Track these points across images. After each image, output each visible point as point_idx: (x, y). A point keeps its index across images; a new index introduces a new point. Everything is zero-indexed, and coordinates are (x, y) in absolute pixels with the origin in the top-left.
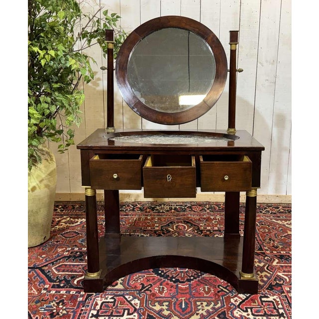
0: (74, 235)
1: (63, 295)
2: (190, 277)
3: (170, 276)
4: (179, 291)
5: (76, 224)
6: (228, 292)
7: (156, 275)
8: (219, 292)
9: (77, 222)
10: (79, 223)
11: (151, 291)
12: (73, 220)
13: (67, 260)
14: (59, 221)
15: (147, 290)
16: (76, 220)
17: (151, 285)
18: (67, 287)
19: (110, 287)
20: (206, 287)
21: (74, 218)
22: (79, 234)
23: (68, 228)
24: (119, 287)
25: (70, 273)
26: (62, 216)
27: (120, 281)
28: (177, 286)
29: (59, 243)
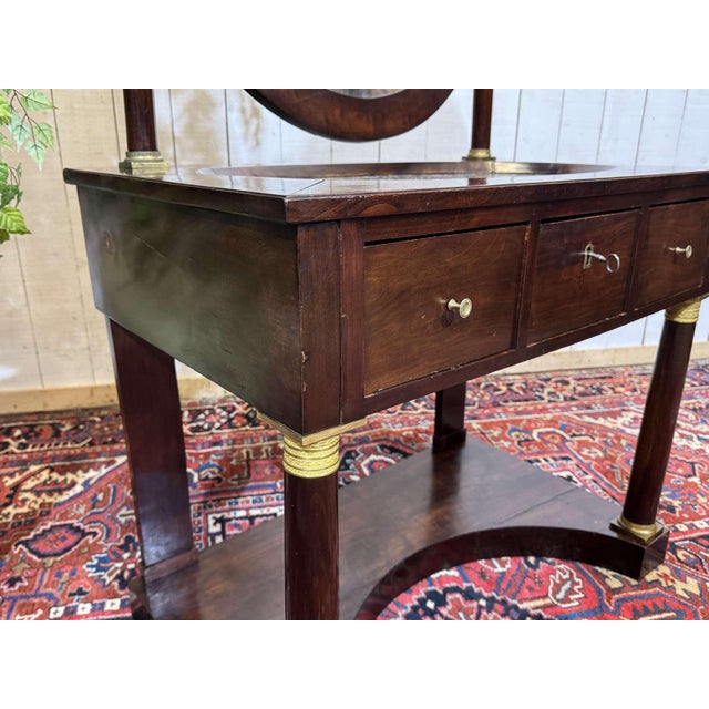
0: (72, 539)
5: (71, 493)
9: (74, 484)
10: (78, 489)
12: (61, 479)
14: (16, 488)
16: (70, 476)
21: (63, 470)
22: (84, 534)
23: (46, 511)
26: (24, 464)
29: (18, 584)
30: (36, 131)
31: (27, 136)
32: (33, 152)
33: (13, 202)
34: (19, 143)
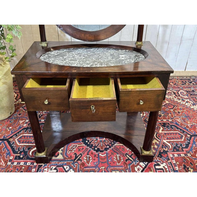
1: (22, 166)
2: (107, 146)
3: (94, 145)
4: (100, 160)
6: (132, 160)
7: (84, 145)
8: (126, 160)
11: (81, 161)
13: (25, 132)
15: (79, 160)
17: (81, 154)
18: (25, 159)
19: (54, 158)
20: (118, 155)
24: (60, 157)
25: (27, 144)
27: (60, 151)
28: (98, 155)
29: (21, 115)
30: (19, 32)
31: (17, 34)
32: (18, 37)
33: (14, 52)
34: (16, 35)
